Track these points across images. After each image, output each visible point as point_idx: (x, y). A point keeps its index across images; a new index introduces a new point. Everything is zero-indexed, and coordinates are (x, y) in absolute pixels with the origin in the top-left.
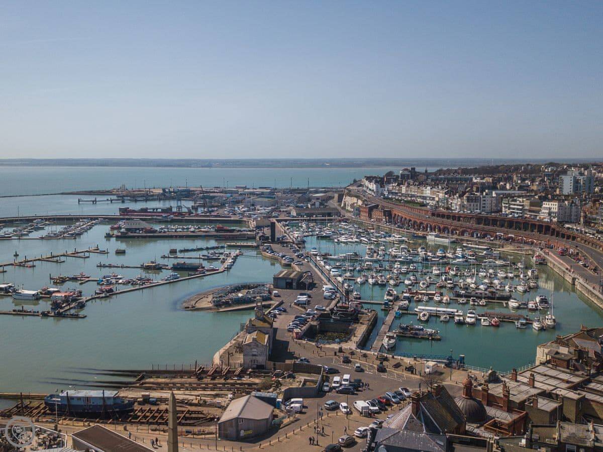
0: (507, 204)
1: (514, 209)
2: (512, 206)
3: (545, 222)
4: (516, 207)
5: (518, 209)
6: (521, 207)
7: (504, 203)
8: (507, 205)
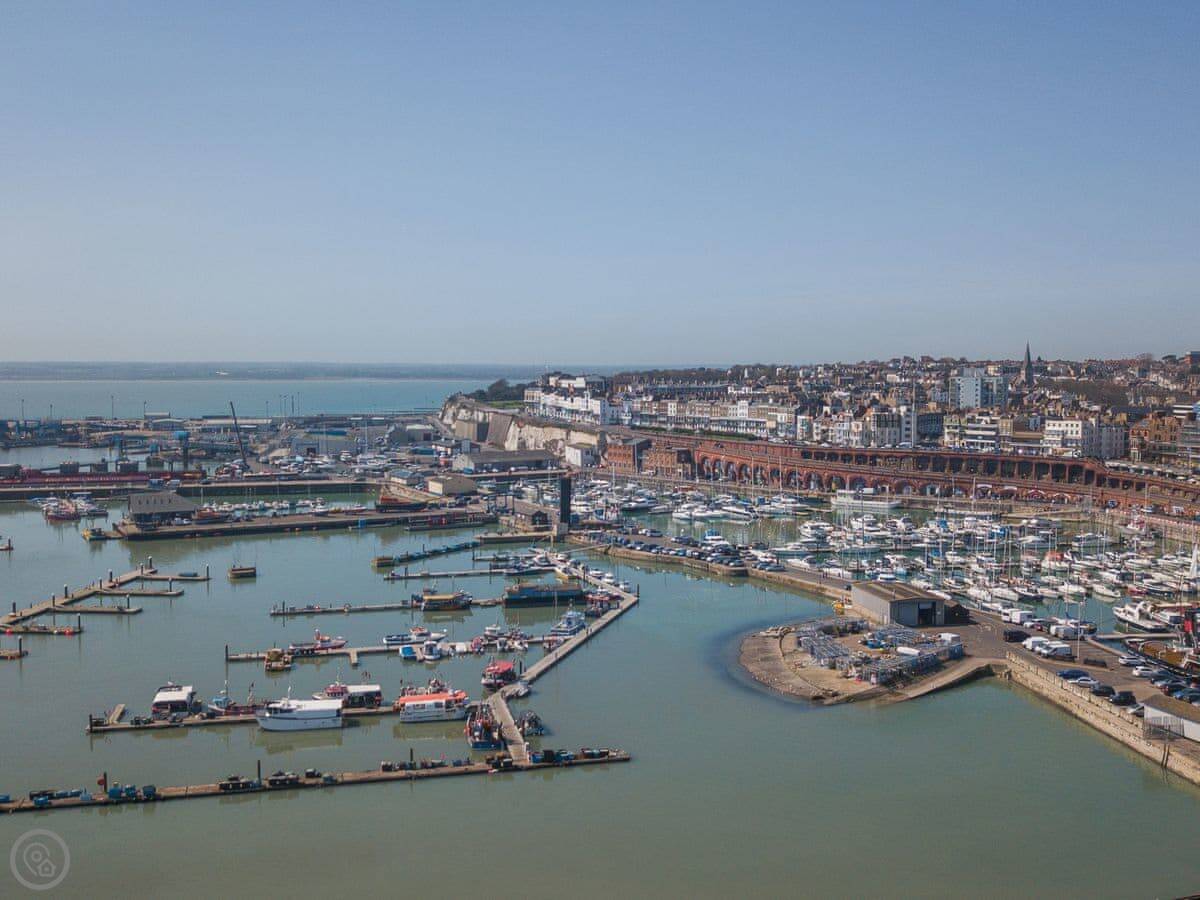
0: (956, 428)
1: (975, 437)
2: (968, 432)
3: (1068, 459)
4: (981, 432)
5: (984, 437)
6: (993, 433)
7: (948, 427)
8: (957, 431)
